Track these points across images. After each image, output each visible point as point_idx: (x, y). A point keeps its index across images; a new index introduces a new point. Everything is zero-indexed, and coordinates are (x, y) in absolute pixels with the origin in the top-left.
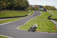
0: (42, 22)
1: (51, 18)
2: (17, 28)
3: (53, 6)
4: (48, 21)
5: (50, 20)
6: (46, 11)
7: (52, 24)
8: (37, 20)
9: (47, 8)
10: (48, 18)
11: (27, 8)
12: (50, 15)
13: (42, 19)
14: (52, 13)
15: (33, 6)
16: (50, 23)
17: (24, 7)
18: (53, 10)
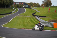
0: (27, 19)
1: (35, 14)
2: (2, 26)
3: (38, 3)
4: (32, 18)
5: (35, 17)
6: (30, 8)
7: (36, 20)
8: (22, 17)
9: (31, 4)
10: (32, 15)
11: (11, 5)
12: (35, 12)
13: (26, 16)
14: (36, 10)
15: (18, 3)
16: (34, 20)
17: (8, 4)
18: (37, 7)
